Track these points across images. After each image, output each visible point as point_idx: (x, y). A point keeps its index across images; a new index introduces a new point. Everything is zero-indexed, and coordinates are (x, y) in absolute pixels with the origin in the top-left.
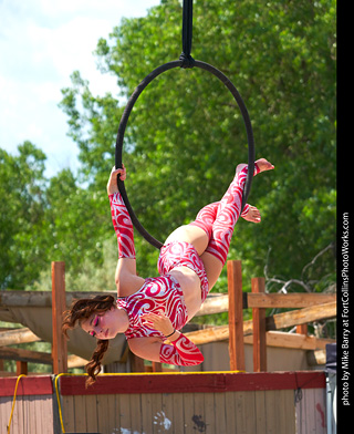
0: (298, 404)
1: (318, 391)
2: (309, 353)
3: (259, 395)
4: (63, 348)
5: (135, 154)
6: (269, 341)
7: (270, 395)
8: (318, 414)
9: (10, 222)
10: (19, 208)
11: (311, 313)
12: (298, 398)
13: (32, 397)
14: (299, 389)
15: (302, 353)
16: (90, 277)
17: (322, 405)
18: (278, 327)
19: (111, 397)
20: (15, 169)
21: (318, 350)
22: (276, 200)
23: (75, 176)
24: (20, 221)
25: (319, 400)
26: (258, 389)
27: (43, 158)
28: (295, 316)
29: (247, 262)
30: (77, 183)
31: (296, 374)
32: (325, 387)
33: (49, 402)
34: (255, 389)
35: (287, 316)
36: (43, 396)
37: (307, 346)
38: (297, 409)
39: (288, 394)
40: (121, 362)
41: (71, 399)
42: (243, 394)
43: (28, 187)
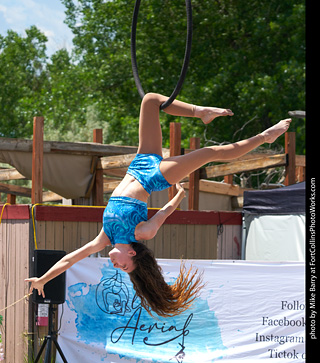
0: (219, 237)
1: (236, 227)
2: (233, 198)
3: (190, 228)
4: (39, 183)
5: (116, 40)
6: (201, 187)
7: (198, 228)
8: (235, 245)
9: (16, 89)
10: (23, 78)
11: (234, 166)
12: (220, 232)
13: (13, 221)
14: (221, 224)
15: (227, 199)
16: (75, 134)
17: (238, 238)
18: (208, 176)
19: (75, 224)
20: (22, 47)
21: (240, 196)
22: (221, 81)
23: (70, 56)
24: (25, 88)
25: (236, 234)
26: (189, 223)
27: (45, 40)
28: (222, 169)
29: (196, 128)
30: (71, 61)
31: (219, 213)
32: (241, 224)
33: (27, 225)
34: (187, 223)
35: (216, 168)
36: (22, 221)
37: (231, 193)
38: (219, 240)
39: (213, 228)
40: (85, 198)
41: (43, 223)
42: (178, 226)
43: (32, 62)
